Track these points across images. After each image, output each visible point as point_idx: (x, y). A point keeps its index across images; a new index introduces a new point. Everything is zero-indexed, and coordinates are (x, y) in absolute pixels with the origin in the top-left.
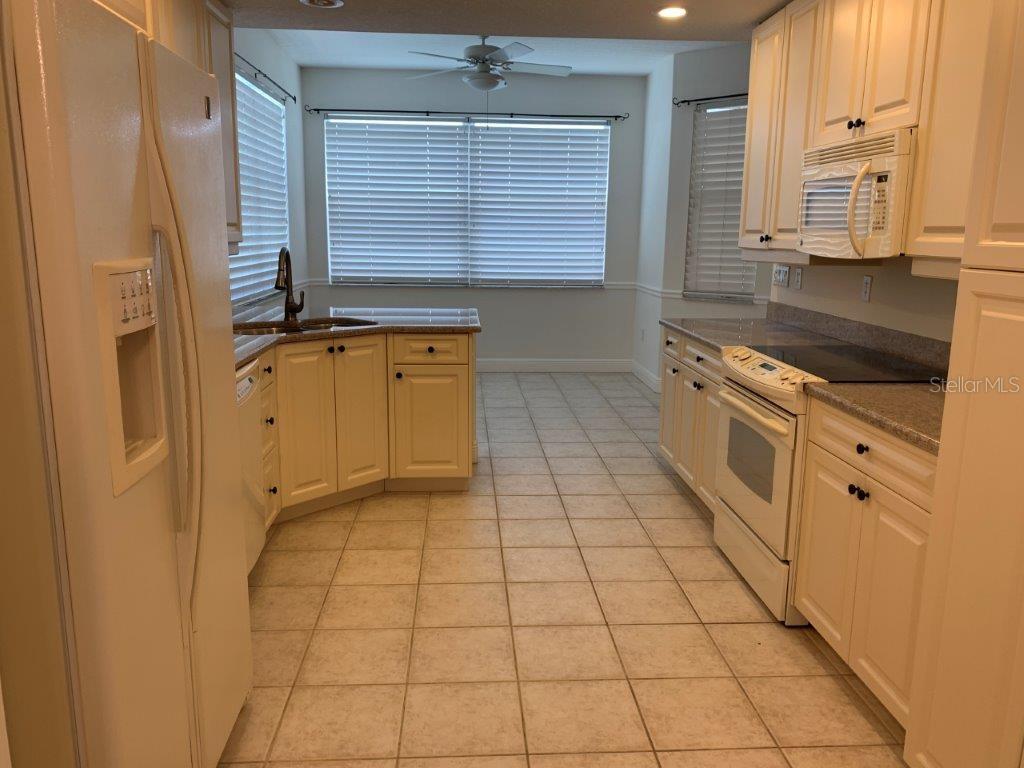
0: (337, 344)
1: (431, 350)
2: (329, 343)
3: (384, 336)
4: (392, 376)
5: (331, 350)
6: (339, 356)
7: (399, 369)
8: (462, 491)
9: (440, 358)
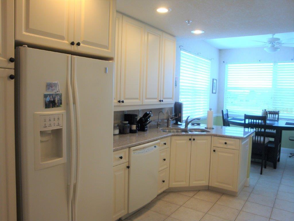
0: (193, 137)
1: (226, 143)
2: (190, 137)
3: (210, 137)
4: (212, 151)
5: (190, 139)
6: (193, 142)
7: (215, 148)
8: (235, 196)
9: (229, 147)
